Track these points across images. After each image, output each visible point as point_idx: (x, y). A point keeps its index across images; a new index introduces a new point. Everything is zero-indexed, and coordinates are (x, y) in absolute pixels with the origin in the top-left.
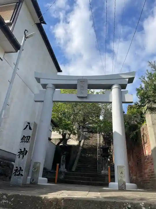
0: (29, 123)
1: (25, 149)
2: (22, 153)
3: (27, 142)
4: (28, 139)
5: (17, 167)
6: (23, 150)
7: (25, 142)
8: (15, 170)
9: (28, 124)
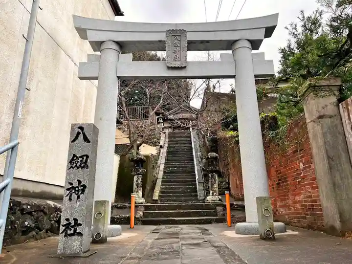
0: (81, 128)
1: (79, 182)
2: (75, 190)
3: (83, 167)
4: (84, 161)
5: (67, 220)
6: (76, 184)
7: (78, 168)
8: (63, 226)
9: (80, 131)
